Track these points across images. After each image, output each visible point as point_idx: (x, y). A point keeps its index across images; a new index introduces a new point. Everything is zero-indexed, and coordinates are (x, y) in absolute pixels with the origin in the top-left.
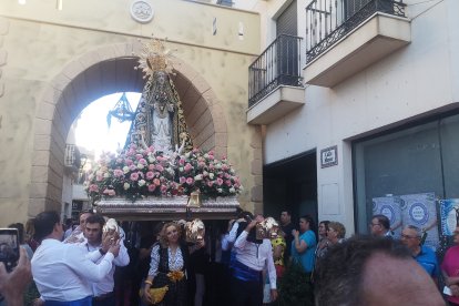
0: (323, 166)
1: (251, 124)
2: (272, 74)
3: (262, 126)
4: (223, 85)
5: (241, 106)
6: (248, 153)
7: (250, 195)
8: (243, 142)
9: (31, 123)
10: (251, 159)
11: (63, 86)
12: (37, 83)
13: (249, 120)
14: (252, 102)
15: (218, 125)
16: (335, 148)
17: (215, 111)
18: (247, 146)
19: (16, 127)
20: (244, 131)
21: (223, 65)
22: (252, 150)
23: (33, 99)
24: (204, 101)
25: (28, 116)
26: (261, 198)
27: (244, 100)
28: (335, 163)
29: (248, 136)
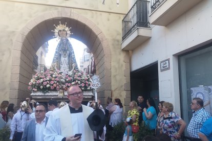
0: (162, 71)
1: (123, 50)
3: (129, 51)
4: (108, 30)
5: (118, 41)
6: (122, 65)
7: (123, 87)
8: (119, 60)
9: (10, 52)
10: (124, 68)
11: (26, 33)
12: (13, 32)
13: (122, 48)
14: (124, 38)
15: (106, 51)
16: (168, 60)
17: (104, 44)
18: (122, 61)
19: (3, 55)
20: (120, 54)
21: (109, 20)
22: (124, 64)
23: (11, 40)
24: (98, 39)
25: (9, 49)
26: (130, 89)
27: (120, 38)
28: (168, 69)
29: (122, 57)
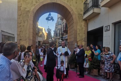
0: (105, 31)
1: (84, 20)
2: (90, 5)
3: (87, 20)
4: (76, 9)
5: (81, 15)
6: (83, 28)
7: (83, 40)
8: (82, 25)
9: (28, 21)
11: (35, 12)
12: (29, 11)
13: (83, 19)
14: (84, 13)
15: (75, 20)
16: (109, 26)
17: (74, 17)
19: (25, 23)
20: (82, 22)
21: (76, 3)
22: (84, 27)
23: (28, 15)
24: (71, 14)
25: (27, 20)
26: (86, 40)
27: (82, 13)
28: (109, 30)
29: (83, 23)
